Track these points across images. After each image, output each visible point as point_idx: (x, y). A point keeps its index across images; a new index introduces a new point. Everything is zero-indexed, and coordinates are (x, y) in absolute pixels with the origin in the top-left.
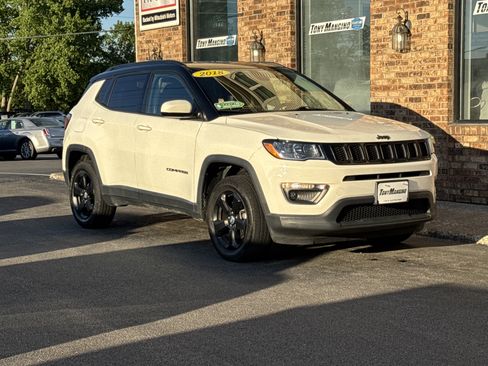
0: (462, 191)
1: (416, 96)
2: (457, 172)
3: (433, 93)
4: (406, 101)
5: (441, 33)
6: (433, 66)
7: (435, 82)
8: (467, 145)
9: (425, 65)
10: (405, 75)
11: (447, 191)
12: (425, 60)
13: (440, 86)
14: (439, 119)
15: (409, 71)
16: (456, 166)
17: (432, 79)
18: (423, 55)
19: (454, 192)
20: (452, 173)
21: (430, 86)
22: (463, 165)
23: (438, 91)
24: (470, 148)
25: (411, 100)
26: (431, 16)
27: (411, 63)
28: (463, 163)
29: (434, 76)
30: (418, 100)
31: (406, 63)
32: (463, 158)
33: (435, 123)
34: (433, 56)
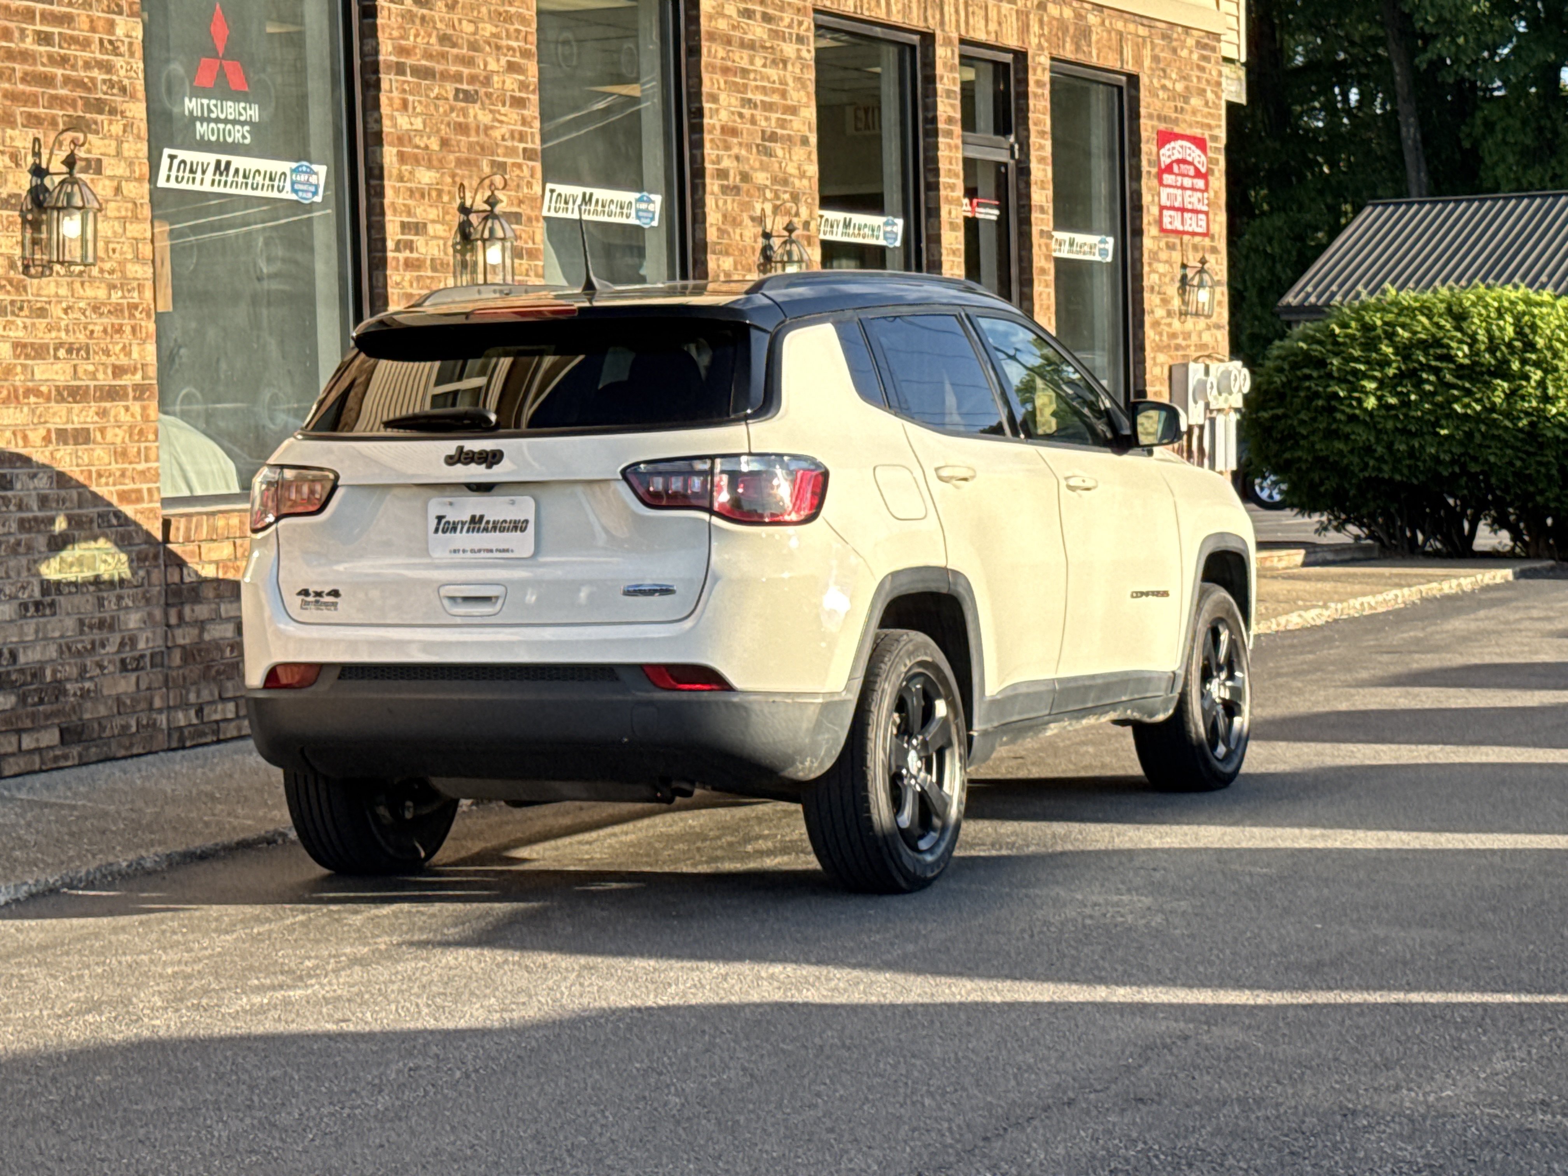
0: (200, 712)
1: (77, 423)
2: (189, 654)
3: (124, 417)
4: (47, 439)
5: (135, 230)
6: (119, 330)
7: (127, 380)
8: (209, 572)
9: (98, 324)
10: (40, 351)
11: (163, 720)
12: (95, 309)
13: (140, 391)
14: (139, 500)
15: (50, 338)
16: (184, 637)
17: (118, 371)
18: (90, 292)
19: (181, 718)
20: (177, 660)
21: (113, 394)
22: (202, 630)
23: (136, 407)
24: (217, 580)
25: (63, 436)
26: (107, 171)
27: (56, 311)
28: (201, 625)
29: (123, 361)
30: (81, 437)
31: (42, 312)
32: (202, 611)
33: (128, 510)
34: (116, 296)
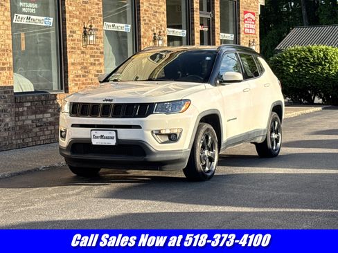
0: (23, 140)
2: (21, 127)
3: (5, 74)
5: (7, 32)
6: (4, 55)
7: (6, 66)
11: (15, 142)
13: (9, 69)
16: (19, 123)
17: (4, 64)
19: (19, 142)
20: (18, 129)
21: (2, 69)
23: (8, 72)
28: (24, 121)
29: (5, 61)
32: (24, 118)
